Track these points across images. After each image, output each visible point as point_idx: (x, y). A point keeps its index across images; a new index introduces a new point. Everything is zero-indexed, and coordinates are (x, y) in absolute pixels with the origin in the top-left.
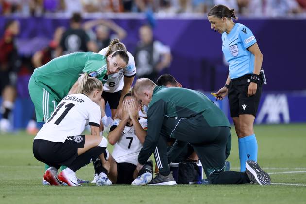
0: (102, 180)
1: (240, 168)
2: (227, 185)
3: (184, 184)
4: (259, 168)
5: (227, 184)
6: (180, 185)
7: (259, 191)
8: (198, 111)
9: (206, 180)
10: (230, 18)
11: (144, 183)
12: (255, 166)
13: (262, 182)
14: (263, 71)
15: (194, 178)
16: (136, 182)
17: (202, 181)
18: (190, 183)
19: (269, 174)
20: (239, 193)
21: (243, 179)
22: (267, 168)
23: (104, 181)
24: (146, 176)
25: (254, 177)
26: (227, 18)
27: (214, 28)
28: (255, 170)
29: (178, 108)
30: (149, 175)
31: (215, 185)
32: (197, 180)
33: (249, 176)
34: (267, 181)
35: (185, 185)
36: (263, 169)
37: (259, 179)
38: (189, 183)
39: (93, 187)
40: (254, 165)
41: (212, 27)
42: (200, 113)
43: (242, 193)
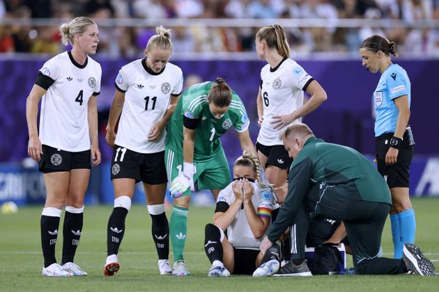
0: (216, 270)
1: (393, 254)
2: (377, 276)
3: (321, 274)
4: (420, 253)
5: (378, 274)
6: (316, 276)
7: (419, 283)
8: (350, 178)
9: (351, 269)
10: (387, 54)
11: (269, 274)
12: (415, 251)
13: (423, 272)
14: (409, 128)
15: (334, 266)
16: (259, 272)
17: (344, 270)
18: (330, 273)
19: (431, 261)
20: (394, 286)
21: (398, 268)
22: (430, 254)
23: (220, 272)
24: (271, 264)
25: (413, 264)
26: (383, 54)
27: (366, 65)
28: (415, 255)
29: (326, 171)
30: (275, 263)
31: (361, 276)
32: (339, 269)
33: (407, 263)
34: (430, 271)
35: (323, 276)
36: (425, 255)
37: (420, 268)
38: (328, 274)
39: (203, 279)
40: (414, 249)
41: (363, 64)
42: (353, 180)
43: (396, 287)
